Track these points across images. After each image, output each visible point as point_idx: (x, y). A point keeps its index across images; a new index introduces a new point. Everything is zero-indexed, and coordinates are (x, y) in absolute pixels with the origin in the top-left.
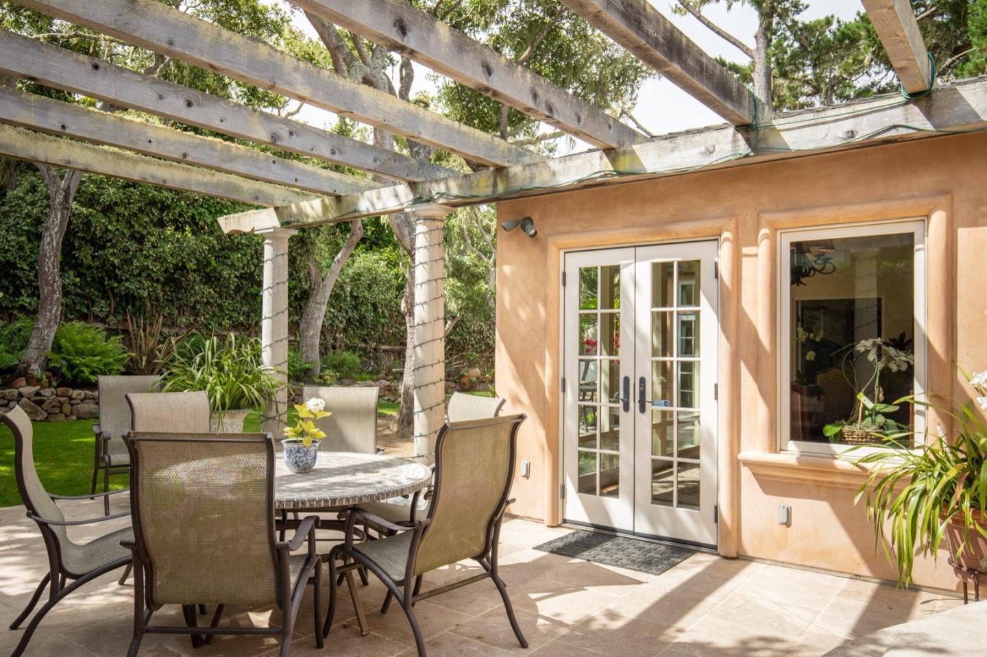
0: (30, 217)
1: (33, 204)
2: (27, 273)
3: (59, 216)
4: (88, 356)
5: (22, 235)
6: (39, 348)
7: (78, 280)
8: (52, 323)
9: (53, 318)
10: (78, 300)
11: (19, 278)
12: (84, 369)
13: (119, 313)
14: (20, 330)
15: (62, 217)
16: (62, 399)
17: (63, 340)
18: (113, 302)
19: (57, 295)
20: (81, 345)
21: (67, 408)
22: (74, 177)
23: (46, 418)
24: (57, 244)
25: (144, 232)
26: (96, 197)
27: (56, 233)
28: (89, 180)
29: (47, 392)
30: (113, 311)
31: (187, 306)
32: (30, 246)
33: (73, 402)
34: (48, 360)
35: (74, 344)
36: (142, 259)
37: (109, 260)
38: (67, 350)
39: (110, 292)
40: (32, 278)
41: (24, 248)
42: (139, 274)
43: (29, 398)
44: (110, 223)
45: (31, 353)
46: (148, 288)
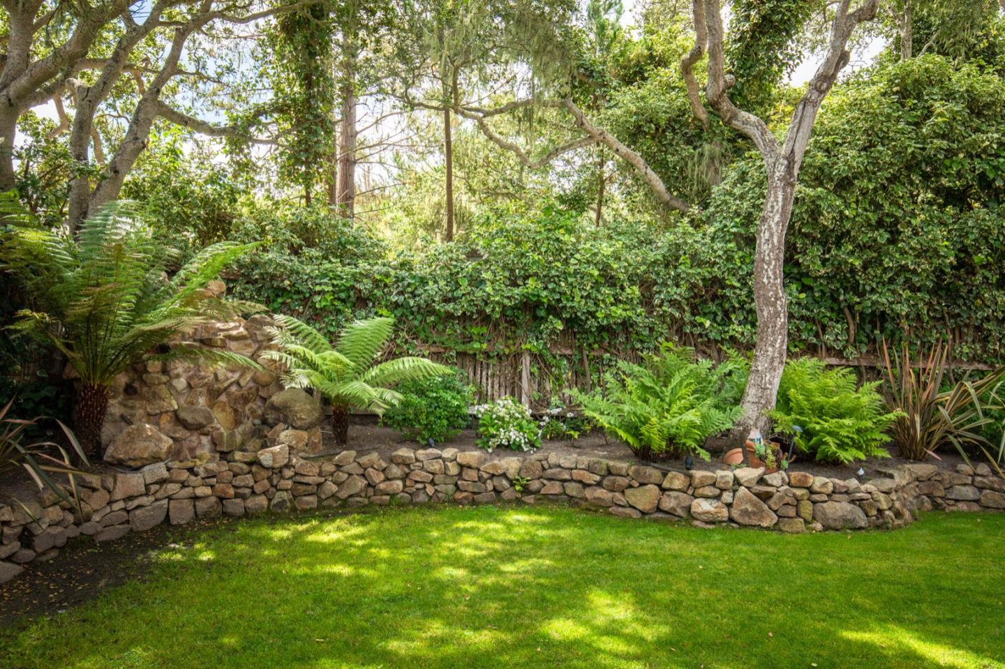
0: (739, 215)
1: (742, 197)
2: (738, 291)
3: (780, 198)
4: (833, 417)
5: (730, 241)
6: (759, 403)
7: (803, 296)
8: (776, 364)
9: (776, 355)
10: (803, 325)
11: (728, 298)
12: (828, 439)
13: (861, 342)
14: (730, 374)
15: (785, 199)
16: (799, 492)
17: (793, 390)
18: (852, 327)
19: (782, 320)
20: (820, 399)
21: (807, 509)
22: (800, 134)
23: (776, 524)
24: (779, 242)
25: (899, 214)
26: (826, 170)
27: (777, 224)
28: (815, 146)
29: (775, 479)
30: (852, 339)
31: (967, 325)
32: (741, 253)
33: (815, 497)
34: (773, 421)
35: (808, 395)
36: (897, 255)
37: (846, 262)
38: (798, 404)
39: (847, 311)
40: (744, 298)
41: (733, 257)
42: (891, 281)
43: (748, 488)
44: (848, 206)
45: (748, 411)
46: (908, 300)
